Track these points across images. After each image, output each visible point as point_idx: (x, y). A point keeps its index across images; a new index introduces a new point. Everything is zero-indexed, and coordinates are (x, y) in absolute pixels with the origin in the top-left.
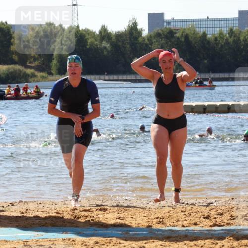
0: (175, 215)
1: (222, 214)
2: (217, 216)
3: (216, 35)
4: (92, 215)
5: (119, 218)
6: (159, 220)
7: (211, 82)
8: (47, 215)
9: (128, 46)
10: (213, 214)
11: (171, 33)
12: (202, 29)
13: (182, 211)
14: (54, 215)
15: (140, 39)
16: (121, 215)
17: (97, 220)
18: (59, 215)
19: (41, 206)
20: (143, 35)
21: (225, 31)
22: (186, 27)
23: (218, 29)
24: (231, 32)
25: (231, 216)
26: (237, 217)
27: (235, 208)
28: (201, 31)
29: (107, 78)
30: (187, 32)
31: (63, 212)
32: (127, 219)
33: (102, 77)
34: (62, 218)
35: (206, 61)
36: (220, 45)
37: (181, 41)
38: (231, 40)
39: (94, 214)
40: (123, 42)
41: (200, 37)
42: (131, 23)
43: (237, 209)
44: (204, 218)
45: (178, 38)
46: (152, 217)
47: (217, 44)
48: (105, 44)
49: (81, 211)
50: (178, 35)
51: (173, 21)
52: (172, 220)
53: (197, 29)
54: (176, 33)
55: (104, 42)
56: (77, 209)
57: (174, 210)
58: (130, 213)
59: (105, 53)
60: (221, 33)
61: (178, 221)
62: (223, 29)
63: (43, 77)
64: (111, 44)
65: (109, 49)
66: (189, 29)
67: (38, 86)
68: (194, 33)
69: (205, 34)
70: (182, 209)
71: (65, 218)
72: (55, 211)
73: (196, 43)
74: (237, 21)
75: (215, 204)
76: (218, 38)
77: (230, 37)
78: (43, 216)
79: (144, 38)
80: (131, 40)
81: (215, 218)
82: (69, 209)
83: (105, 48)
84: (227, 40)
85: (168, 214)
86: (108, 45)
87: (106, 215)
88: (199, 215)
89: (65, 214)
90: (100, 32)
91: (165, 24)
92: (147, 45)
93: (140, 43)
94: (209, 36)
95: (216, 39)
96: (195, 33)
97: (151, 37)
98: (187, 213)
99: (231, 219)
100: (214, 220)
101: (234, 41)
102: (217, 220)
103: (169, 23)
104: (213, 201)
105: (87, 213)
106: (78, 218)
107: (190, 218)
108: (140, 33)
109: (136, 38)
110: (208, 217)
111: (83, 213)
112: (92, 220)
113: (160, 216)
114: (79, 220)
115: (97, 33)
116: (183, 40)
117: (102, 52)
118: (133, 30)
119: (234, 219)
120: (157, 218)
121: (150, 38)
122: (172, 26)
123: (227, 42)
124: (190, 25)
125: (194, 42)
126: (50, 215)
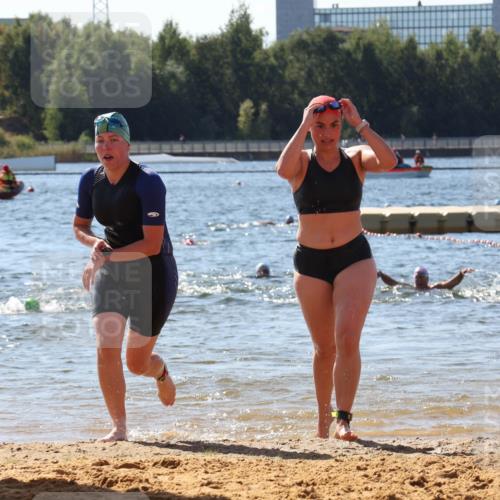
0: (342, 477)
1: (454, 475)
2: (442, 480)
3: (440, 47)
4: (144, 476)
5: (209, 484)
6: (303, 488)
7: (420, 160)
8: (36, 477)
9: (229, 72)
10: (433, 473)
11: (332, 40)
12: (405, 32)
13: (359, 468)
14: (52, 476)
15: (257, 56)
16: (214, 478)
17: (155, 488)
18: (64, 477)
19: (20, 455)
20: (264, 46)
21: (462, 35)
22: (367, 26)
23: (444, 32)
24: (476, 38)
25: (477, 479)
26: (491, 481)
27: (487, 461)
28: (403, 36)
29: (177, 148)
30: (370, 37)
31: (74, 468)
32: (227, 487)
33: (166, 147)
34: (73, 483)
35: (415, 109)
36: (448, 71)
37: (355, 61)
38: (474, 58)
39: (149, 474)
40: (216, 61)
41: (402, 51)
42: (236, 15)
43: (492, 463)
44: (413, 484)
45: (348, 53)
46: (287, 481)
47: (442, 67)
48: (173, 67)
49: (117, 467)
50: (347, 46)
51: (337, 11)
52: (336, 488)
53: (395, 32)
54: (343, 41)
55: (170, 62)
56: (106, 463)
57: (341, 466)
58: (236, 472)
59: (174, 88)
60: (451, 42)
61: (350, 490)
62: (455, 31)
63: (22, 146)
64: (187, 67)
65: (183, 78)
66: (375, 31)
67: (10, 168)
68: (387, 41)
69: (412, 44)
70: (360, 464)
71: (80, 482)
72: (56, 467)
73: (391, 63)
74: (490, 13)
75: (438, 450)
76: (445, 54)
77: (474, 49)
78: (26, 478)
79: (266, 52)
80: (234, 56)
81: (439, 485)
82: (89, 462)
83: (173, 75)
84: (465, 57)
85: (325, 476)
86: (179, 70)
87: (178, 478)
88: (399, 476)
89: (80, 473)
90: (162, 38)
91: (317, 18)
92: (272, 68)
93: (258, 65)
94: (422, 48)
95: (439, 55)
96: (389, 40)
97: (282, 49)
98: (370, 472)
99: (477, 488)
100: (435, 490)
101: (482, 60)
102: (443, 488)
103: (326, 16)
104: (433, 443)
105: (131, 473)
106: (111, 484)
107: (378, 485)
108: (256, 40)
109: (248, 53)
110: (420, 483)
111: (123, 472)
112: (145, 489)
113: (306, 479)
114: (113, 488)
115: (155, 38)
116: (359, 56)
117: (166, 86)
118: (241, 34)
119: (483, 487)
120: (300, 484)
121: (279, 52)
122: (335, 24)
123: (466, 64)
124: (376, 22)
125: (385, 63)
126: (43, 475)
